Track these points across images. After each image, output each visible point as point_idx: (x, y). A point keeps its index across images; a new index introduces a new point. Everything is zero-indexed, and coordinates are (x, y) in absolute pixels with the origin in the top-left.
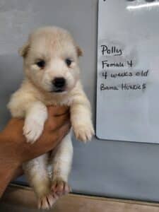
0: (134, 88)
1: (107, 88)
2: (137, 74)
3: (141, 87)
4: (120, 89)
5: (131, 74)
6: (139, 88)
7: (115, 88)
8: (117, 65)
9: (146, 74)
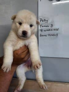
0: (53, 36)
1: (42, 36)
2: (54, 30)
3: (56, 35)
4: (48, 36)
5: (52, 30)
6: (55, 35)
7: (46, 36)
8: (46, 26)
9: (57, 30)
